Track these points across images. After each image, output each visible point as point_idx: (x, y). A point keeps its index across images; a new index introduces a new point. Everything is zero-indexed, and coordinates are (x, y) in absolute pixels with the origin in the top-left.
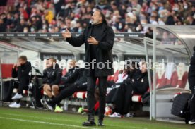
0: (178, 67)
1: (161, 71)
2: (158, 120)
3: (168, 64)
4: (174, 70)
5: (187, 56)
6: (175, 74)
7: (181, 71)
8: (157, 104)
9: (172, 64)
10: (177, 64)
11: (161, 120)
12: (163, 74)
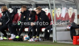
0: (68, 10)
1: (59, 13)
2: (58, 42)
3: (63, 8)
4: (67, 12)
5: (74, 3)
6: (67, 14)
7: (71, 12)
8: (57, 32)
9: (65, 8)
10: (68, 8)
11: (60, 42)
12: (60, 14)
